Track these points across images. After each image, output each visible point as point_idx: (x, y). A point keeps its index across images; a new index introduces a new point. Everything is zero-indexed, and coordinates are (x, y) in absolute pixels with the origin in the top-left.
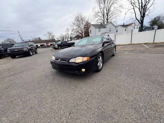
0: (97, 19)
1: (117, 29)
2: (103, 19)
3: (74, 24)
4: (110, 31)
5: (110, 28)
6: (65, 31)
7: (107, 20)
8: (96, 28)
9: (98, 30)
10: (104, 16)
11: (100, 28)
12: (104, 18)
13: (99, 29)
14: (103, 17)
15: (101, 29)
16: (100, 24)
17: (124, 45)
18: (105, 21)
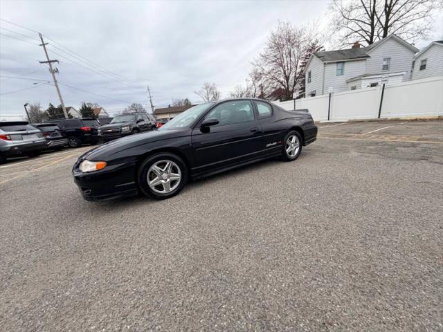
0: (344, 32)
1: (423, 58)
2: (369, 28)
3: (265, 57)
4: (386, 67)
5: (388, 59)
6: (246, 80)
7: (386, 28)
8: (328, 63)
9: (333, 68)
10: (372, 18)
11: (344, 62)
12: (372, 25)
13: (340, 65)
14: (369, 22)
15: (346, 65)
16: (350, 47)
17: (416, 120)
18: (375, 33)
